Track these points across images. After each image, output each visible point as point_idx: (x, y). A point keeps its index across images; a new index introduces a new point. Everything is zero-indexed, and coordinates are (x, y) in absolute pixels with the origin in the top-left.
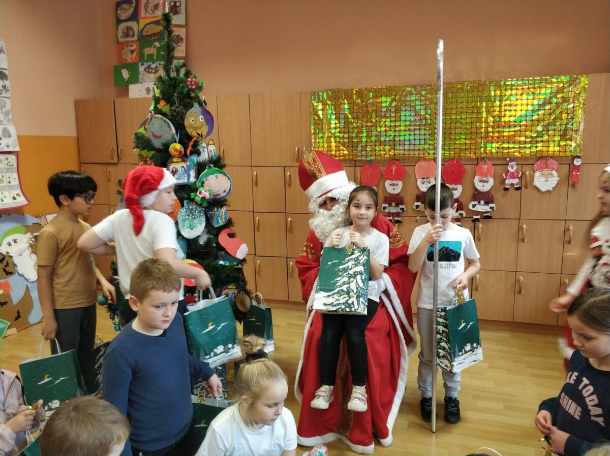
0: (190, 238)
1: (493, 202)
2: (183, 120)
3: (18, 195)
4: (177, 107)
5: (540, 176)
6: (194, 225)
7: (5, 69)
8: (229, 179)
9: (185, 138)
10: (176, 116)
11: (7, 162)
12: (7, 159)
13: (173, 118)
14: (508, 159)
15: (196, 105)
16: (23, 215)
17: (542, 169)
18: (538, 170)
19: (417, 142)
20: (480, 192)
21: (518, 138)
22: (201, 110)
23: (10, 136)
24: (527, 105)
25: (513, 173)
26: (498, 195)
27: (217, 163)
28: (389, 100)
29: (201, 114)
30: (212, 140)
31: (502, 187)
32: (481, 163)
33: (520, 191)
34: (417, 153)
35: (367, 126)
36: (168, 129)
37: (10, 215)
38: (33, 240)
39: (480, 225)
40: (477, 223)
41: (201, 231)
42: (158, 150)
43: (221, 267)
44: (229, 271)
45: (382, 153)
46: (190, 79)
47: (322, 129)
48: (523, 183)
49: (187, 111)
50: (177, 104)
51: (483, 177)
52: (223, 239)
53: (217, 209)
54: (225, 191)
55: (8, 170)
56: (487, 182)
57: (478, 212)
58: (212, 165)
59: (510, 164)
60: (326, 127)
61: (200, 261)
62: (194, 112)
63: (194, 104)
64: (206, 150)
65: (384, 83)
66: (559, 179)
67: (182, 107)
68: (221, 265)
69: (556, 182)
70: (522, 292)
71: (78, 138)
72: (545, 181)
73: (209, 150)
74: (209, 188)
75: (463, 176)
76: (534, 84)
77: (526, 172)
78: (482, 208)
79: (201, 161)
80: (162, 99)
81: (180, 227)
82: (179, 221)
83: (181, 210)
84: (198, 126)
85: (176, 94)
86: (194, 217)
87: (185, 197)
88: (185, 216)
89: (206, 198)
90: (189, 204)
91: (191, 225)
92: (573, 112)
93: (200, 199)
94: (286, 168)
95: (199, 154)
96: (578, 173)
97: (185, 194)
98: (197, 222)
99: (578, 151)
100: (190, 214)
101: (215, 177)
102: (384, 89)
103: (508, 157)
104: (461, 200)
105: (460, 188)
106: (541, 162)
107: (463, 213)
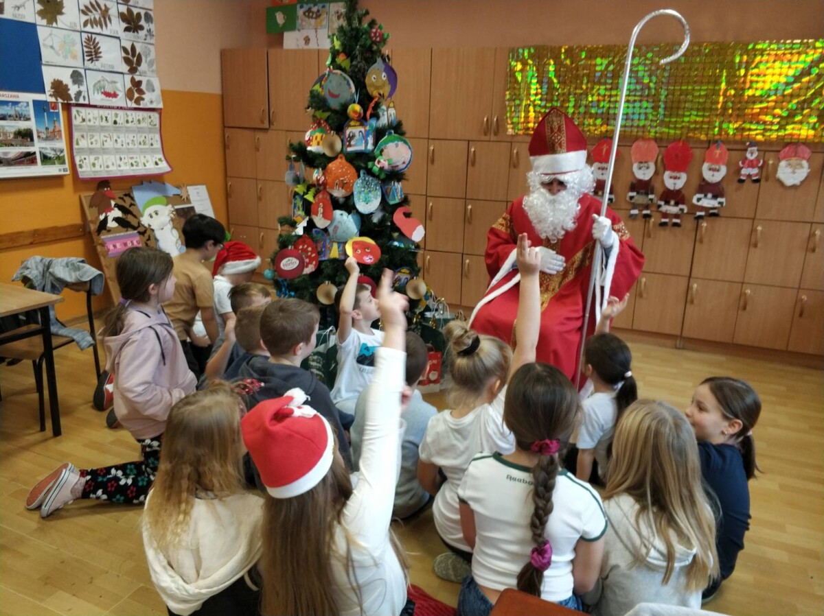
0: (364, 213)
1: (722, 196)
2: (364, 78)
3: (160, 160)
6: (369, 199)
7: (151, 10)
8: (410, 148)
9: (365, 99)
10: (357, 72)
11: (150, 120)
12: (150, 117)
13: (354, 75)
14: (748, 144)
15: (379, 60)
16: (164, 184)
18: (784, 158)
19: (636, 117)
20: (708, 184)
21: (763, 117)
22: (384, 66)
23: (153, 90)
24: (780, 75)
25: (752, 161)
26: (730, 188)
27: (397, 128)
28: (605, 62)
29: (384, 71)
30: (393, 102)
31: (736, 179)
32: (712, 147)
33: (758, 184)
34: (636, 130)
35: (575, 94)
36: (347, 86)
37: (151, 182)
38: (174, 213)
39: (705, 224)
40: (700, 221)
41: (376, 207)
42: (334, 112)
43: (396, 249)
44: (404, 254)
45: (592, 128)
46: (374, 30)
47: (519, 94)
48: (764, 174)
49: (370, 67)
50: (359, 59)
51: (713, 165)
52: (398, 218)
53: (394, 183)
54: (404, 163)
55: (150, 131)
56: (718, 170)
57: (703, 207)
58: (393, 131)
59: (749, 149)
60: (523, 93)
62: (377, 69)
63: (377, 59)
64: (385, 113)
65: (601, 41)
67: (363, 62)
68: (396, 246)
69: (805, 175)
70: (748, 308)
71: (222, 96)
72: (792, 173)
73: (389, 114)
74: (388, 158)
75: (690, 162)
76: (792, 48)
77: (769, 160)
78: (708, 202)
79: (381, 125)
80: (341, 52)
81: (356, 199)
82: (355, 193)
83: (357, 181)
84: (380, 85)
85: (358, 47)
86: (370, 190)
87: (363, 167)
88: (361, 188)
89: (384, 169)
90: (365, 175)
91: (366, 199)
93: (378, 169)
94: (470, 142)
95: (378, 117)
97: (362, 163)
98: (372, 196)
100: (366, 186)
101: (395, 146)
102: (600, 48)
104: (684, 192)
105: (684, 176)
106: (790, 148)
107: (685, 207)
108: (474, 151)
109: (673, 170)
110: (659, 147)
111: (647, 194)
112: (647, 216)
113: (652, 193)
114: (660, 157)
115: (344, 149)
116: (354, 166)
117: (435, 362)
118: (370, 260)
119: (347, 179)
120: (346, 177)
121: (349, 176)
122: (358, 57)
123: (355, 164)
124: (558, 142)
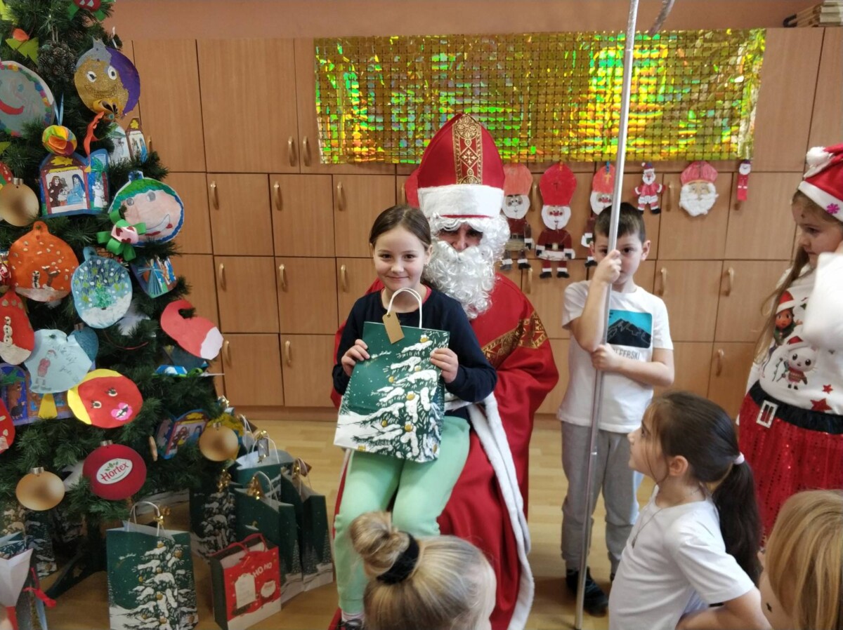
0: (101, 327)
2: (72, 76)
5: (690, 192)
6: (109, 299)
8: (178, 200)
9: (78, 116)
10: (53, 65)
13: (47, 70)
14: (643, 164)
15: (98, 44)
17: (693, 179)
18: (687, 181)
22: (109, 55)
25: (649, 186)
27: (150, 167)
28: (453, 58)
29: (111, 64)
30: (137, 120)
32: (601, 170)
33: (659, 215)
35: (415, 104)
36: (38, 93)
40: (591, 268)
41: (125, 311)
42: (17, 141)
43: (171, 381)
44: (189, 388)
47: (336, 106)
48: (664, 203)
49: (79, 56)
50: (54, 39)
51: (603, 194)
52: (171, 322)
53: (155, 261)
54: (170, 226)
56: (610, 201)
58: (141, 173)
59: (645, 171)
60: (342, 104)
61: (127, 371)
62: (95, 59)
63: (94, 41)
64: (124, 140)
65: (441, 29)
66: (717, 196)
67: (66, 45)
68: (171, 375)
69: (713, 201)
72: (697, 199)
73: (131, 142)
74: (137, 222)
75: (573, 191)
77: (669, 184)
79: (117, 163)
80: (17, 27)
81: (78, 304)
82: (76, 293)
83: (77, 270)
84: (106, 89)
85: (50, 16)
86: (108, 283)
87: (85, 241)
88: (88, 281)
89: (132, 242)
90: (94, 256)
91: (101, 300)
92: (741, 90)
93: (119, 244)
94: (271, 175)
95: (109, 148)
96: (745, 187)
97: (83, 235)
98: (113, 292)
99: (747, 151)
100: (98, 276)
101: (148, 198)
102: (444, 39)
103: (643, 161)
104: (569, 231)
105: (567, 211)
106: (693, 168)
107: (572, 252)
108: (279, 188)
109: (553, 203)
110: (532, 173)
111: (522, 238)
112: (524, 267)
113: (529, 236)
114: (535, 187)
115: (45, 210)
116: (68, 243)
117: (268, 566)
118: (124, 414)
119: (56, 268)
120: (54, 263)
121: (60, 261)
122: (53, 36)
123: (68, 238)
124: (472, 164)
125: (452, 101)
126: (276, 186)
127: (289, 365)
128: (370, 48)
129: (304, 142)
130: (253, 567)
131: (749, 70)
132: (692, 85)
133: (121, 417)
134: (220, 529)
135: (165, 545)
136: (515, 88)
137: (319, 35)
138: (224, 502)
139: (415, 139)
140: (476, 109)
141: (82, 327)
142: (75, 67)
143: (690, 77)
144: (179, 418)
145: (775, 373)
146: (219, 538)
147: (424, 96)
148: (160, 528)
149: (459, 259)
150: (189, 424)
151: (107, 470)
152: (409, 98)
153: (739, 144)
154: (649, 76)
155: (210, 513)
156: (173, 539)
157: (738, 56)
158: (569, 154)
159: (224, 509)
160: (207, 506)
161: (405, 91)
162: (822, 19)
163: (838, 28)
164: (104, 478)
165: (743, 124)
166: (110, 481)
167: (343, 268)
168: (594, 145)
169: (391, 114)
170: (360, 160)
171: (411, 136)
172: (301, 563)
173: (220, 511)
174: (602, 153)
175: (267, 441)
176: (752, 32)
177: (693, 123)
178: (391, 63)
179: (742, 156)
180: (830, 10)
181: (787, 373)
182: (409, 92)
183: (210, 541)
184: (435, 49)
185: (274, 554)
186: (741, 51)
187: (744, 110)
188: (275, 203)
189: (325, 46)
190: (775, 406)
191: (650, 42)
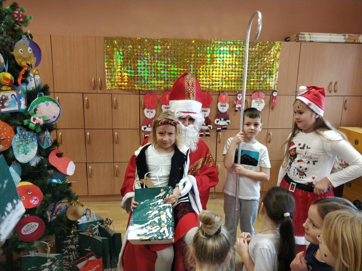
0: (25, 162)
1: (228, 119)
2: (13, 51)
4: (5, 38)
5: (255, 103)
6: (28, 150)
8: (58, 106)
9: (15, 68)
10: (4, 46)
13: (1, 48)
14: (237, 92)
15: (24, 37)
17: (256, 98)
18: (254, 98)
20: (221, 113)
22: (29, 42)
25: (240, 101)
27: (45, 90)
29: (30, 46)
30: (38, 70)
32: (221, 94)
39: (220, 134)
40: (218, 133)
41: (34, 155)
43: (56, 185)
44: (63, 188)
46: (17, 12)
48: (246, 107)
49: (16, 42)
51: (223, 103)
52: (53, 160)
54: (54, 117)
56: (225, 106)
57: (220, 125)
58: (43, 94)
59: (238, 95)
61: (35, 182)
62: (23, 43)
64: (33, 79)
66: (265, 104)
67: (10, 37)
68: (55, 183)
69: (264, 106)
72: (258, 105)
73: (36, 80)
74: (41, 116)
75: (211, 102)
77: (247, 100)
78: (222, 123)
79: (31, 89)
81: (15, 153)
82: (14, 147)
83: (14, 137)
84: (27, 57)
85: (3, 24)
86: (27, 142)
87: (19, 124)
88: (19, 142)
89: (40, 124)
90: (22, 131)
91: (25, 150)
92: (273, 64)
93: (34, 125)
94: (84, 94)
95: (27, 83)
96: (275, 101)
97: (17, 121)
98: (30, 146)
99: (276, 87)
100: (23, 140)
101: (46, 105)
102: (159, 40)
103: (238, 91)
104: (210, 118)
105: (209, 110)
106: (256, 94)
107: (211, 126)
108: (87, 99)
109: (203, 107)
116: (10, 125)
117: (98, 266)
118: (36, 201)
119: (4, 136)
120: (2, 134)
121: (6, 133)
122: (4, 32)
123: (10, 122)
124: (192, 92)
125: (163, 65)
126: (86, 99)
127: (90, 177)
128: (129, 42)
129: (99, 80)
130: (92, 267)
131: (276, 57)
132: (255, 61)
133: (34, 203)
134: (72, 251)
135: (51, 261)
136: (188, 61)
137: (106, 36)
138: (74, 239)
139: (148, 80)
140: (172, 69)
141: (15, 163)
142: (14, 47)
143: (254, 59)
144: (59, 202)
145: (294, 172)
146: (71, 256)
147: (151, 63)
148: (49, 253)
149: (186, 129)
150: (62, 205)
151: (26, 228)
152: (145, 63)
153: (273, 85)
154: (239, 58)
155: (67, 245)
156: (55, 258)
157: (271, 51)
158: (209, 88)
159: (74, 242)
160: (65, 242)
161: (143, 60)
162: (300, 39)
163: (306, 43)
164: (25, 232)
165: (274, 76)
166: (28, 233)
167: (116, 133)
168: (219, 84)
169: (138, 69)
170: (124, 88)
171: (146, 79)
172: (111, 263)
173: (72, 243)
174: (222, 87)
175: (90, 210)
176: (276, 42)
177: (256, 76)
178: (137, 48)
179: (274, 89)
180: (302, 36)
181: (299, 173)
182: (145, 61)
183: (66, 258)
184: (156, 44)
185: (101, 260)
186: (272, 50)
187: (274, 72)
188: (86, 106)
189: (109, 40)
190: (295, 184)
191: (239, 45)
